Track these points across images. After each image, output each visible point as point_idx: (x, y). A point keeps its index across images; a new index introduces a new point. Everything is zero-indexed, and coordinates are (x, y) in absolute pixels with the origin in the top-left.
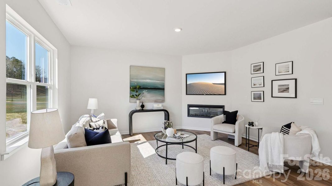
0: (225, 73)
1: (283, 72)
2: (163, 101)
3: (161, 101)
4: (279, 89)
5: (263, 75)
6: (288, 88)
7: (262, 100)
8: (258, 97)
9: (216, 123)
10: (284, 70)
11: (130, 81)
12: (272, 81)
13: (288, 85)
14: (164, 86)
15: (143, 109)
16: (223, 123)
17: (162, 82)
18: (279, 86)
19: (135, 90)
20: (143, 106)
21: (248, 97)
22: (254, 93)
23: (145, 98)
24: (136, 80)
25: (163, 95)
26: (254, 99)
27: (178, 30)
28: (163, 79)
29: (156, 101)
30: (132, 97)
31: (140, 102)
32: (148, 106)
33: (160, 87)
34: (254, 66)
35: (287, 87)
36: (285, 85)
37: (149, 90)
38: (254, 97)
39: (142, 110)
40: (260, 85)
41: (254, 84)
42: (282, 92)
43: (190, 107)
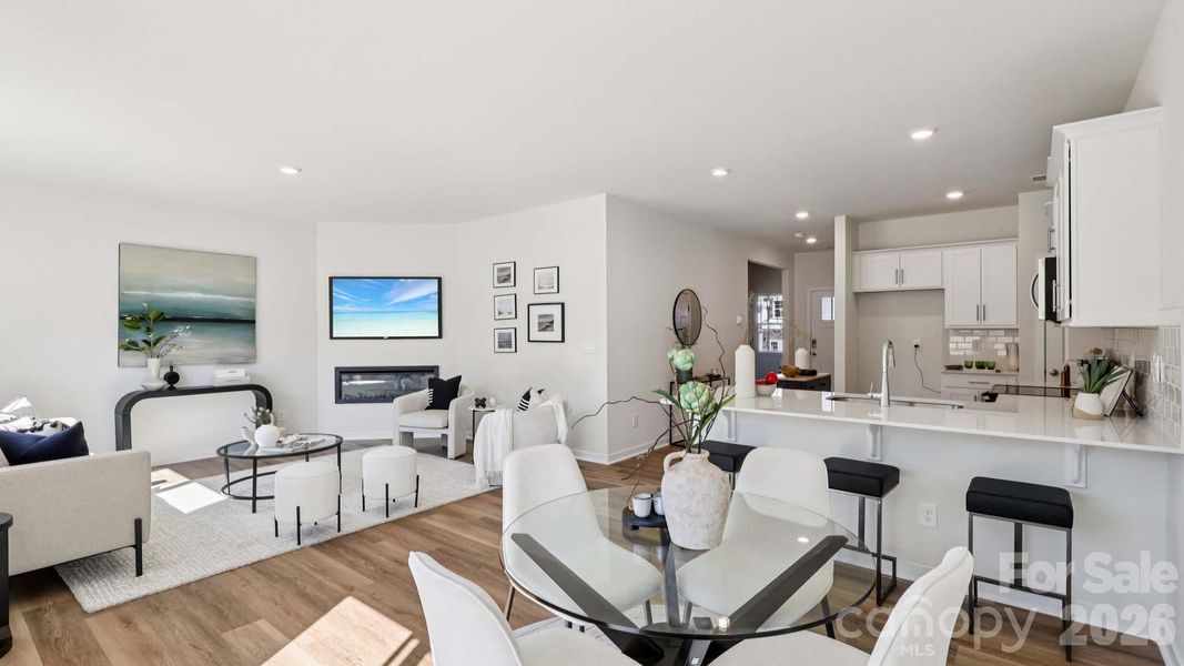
0: (439, 280)
1: (545, 288)
2: (250, 359)
3: (242, 359)
4: (539, 324)
5: (513, 291)
6: (552, 322)
7: (513, 349)
8: (506, 343)
9: (407, 410)
10: (546, 284)
12: (529, 306)
13: (552, 315)
14: (253, 311)
15: (172, 385)
16: (428, 408)
17: (248, 300)
18: (540, 317)
19: (141, 324)
20: (172, 378)
21: (490, 342)
22: (499, 334)
23: (180, 352)
24: (144, 293)
25: (252, 341)
26: (500, 347)
28: (252, 293)
29: (224, 361)
31: (162, 366)
32: (192, 376)
33: (240, 314)
34: (500, 270)
35: (549, 320)
36: (548, 315)
37: (197, 326)
38: (499, 342)
39: (171, 388)
40: (510, 313)
41: (500, 313)
42: (544, 329)
43: (342, 373)
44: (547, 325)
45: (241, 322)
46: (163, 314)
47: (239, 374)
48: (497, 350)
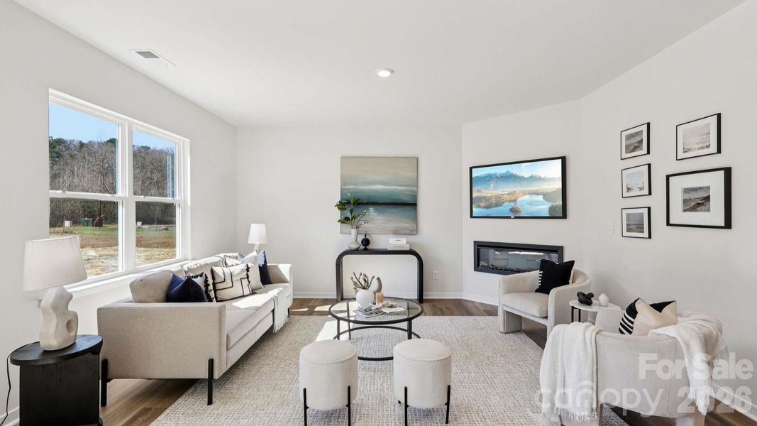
0: (564, 159)
1: (695, 149)
2: (415, 231)
3: (408, 232)
4: (685, 201)
5: (647, 159)
6: (708, 198)
7: (646, 234)
8: (639, 225)
10: (698, 144)
11: (342, 189)
12: (668, 177)
13: (708, 188)
14: (415, 196)
15: (366, 247)
16: (537, 291)
17: (412, 188)
18: (687, 191)
19: (346, 206)
20: (366, 242)
21: (616, 224)
22: (627, 214)
24: (352, 187)
25: (415, 218)
26: (629, 230)
27: (384, 74)
28: (416, 183)
29: (397, 233)
30: (343, 222)
31: (358, 233)
32: (379, 242)
33: (406, 199)
34: (629, 137)
35: (703, 194)
36: (700, 188)
38: (628, 225)
39: (366, 249)
40: (641, 189)
41: (629, 189)
42: (693, 209)
43: (480, 247)
44: (699, 202)
45: (408, 205)
46: (359, 200)
47: (401, 242)
48: (626, 234)
